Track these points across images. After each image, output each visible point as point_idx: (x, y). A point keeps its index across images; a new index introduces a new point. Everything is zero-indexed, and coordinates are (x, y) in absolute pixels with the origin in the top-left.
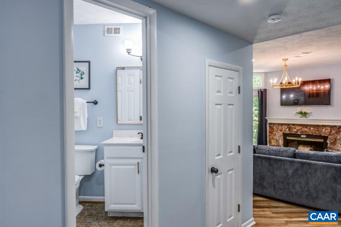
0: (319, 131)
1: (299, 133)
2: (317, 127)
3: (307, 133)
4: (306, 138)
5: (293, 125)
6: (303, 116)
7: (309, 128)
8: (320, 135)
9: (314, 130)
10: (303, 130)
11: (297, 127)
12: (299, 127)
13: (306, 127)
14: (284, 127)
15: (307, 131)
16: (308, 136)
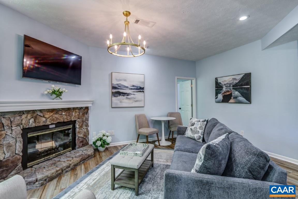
0: (70, 116)
1: (48, 123)
2: (68, 111)
3: (58, 121)
4: (56, 127)
5: (41, 111)
6: (57, 97)
7: (60, 114)
8: (71, 120)
9: (66, 115)
10: (54, 118)
11: (47, 114)
12: (49, 114)
13: (57, 112)
14: (26, 117)
15: (58, 118)
16: (59, 124)
